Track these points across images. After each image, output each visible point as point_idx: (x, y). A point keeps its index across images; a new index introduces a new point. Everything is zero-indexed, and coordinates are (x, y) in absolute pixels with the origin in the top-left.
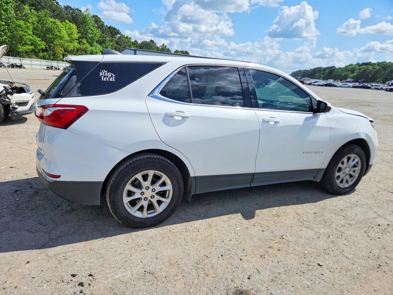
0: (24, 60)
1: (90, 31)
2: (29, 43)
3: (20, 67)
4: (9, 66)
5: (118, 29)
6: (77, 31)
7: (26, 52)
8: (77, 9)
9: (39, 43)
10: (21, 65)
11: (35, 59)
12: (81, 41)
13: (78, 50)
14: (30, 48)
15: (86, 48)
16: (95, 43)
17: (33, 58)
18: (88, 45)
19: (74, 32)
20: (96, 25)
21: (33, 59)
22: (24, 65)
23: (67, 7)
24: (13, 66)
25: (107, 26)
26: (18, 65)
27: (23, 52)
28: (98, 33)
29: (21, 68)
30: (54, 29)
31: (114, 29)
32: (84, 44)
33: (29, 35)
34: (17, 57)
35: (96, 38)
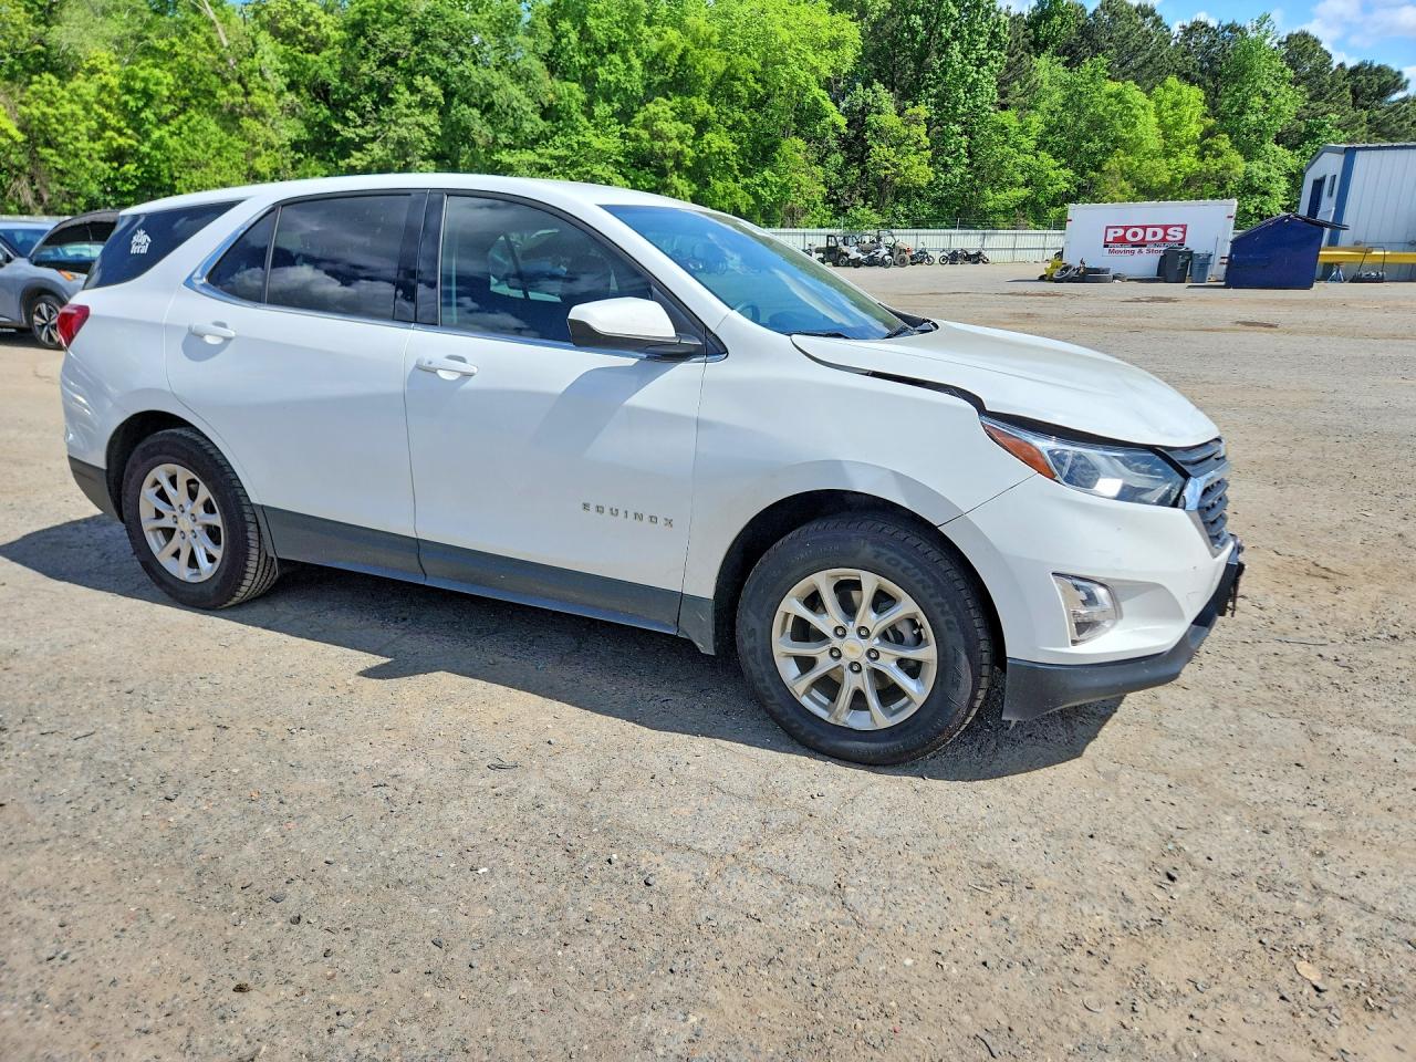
0: (995, 237)
1: (1258, 101)
2: (1021, 179)
3: (976, 258)
4: (945, 259)
5: (1396, 70)
6: (1202, 108)
7: (1006, 212)
8: (1227, 27)
9: (1053, 174)
10: (979, 254)
11: (1030, 232)
12: (1208, 147)
13: (1188, 182)
14: (1019, 195)
15: (1227, 168)
16: (1270, 146)
17: (1026, 227)
18: (1236, 158)
19: (1186, 118)
20: (1290, 73)
21: (1021, 232)
22: (987, 254)
23: (1191, 29)
24: (953, 258)
25: (1341, 65)
26: (972, 253)
27: (994, 211)
28: (1291, 102)
29: (976, 263)
30: (1113, 118)
31: (1380, 70)
32: (1219, 154)
33: (1025, 152)
34: (976, 228)
35: (1279, 125)
